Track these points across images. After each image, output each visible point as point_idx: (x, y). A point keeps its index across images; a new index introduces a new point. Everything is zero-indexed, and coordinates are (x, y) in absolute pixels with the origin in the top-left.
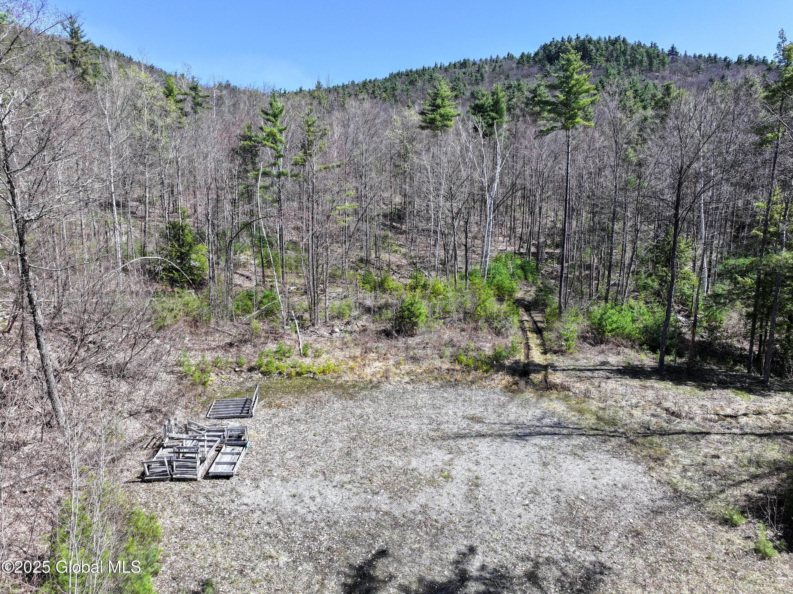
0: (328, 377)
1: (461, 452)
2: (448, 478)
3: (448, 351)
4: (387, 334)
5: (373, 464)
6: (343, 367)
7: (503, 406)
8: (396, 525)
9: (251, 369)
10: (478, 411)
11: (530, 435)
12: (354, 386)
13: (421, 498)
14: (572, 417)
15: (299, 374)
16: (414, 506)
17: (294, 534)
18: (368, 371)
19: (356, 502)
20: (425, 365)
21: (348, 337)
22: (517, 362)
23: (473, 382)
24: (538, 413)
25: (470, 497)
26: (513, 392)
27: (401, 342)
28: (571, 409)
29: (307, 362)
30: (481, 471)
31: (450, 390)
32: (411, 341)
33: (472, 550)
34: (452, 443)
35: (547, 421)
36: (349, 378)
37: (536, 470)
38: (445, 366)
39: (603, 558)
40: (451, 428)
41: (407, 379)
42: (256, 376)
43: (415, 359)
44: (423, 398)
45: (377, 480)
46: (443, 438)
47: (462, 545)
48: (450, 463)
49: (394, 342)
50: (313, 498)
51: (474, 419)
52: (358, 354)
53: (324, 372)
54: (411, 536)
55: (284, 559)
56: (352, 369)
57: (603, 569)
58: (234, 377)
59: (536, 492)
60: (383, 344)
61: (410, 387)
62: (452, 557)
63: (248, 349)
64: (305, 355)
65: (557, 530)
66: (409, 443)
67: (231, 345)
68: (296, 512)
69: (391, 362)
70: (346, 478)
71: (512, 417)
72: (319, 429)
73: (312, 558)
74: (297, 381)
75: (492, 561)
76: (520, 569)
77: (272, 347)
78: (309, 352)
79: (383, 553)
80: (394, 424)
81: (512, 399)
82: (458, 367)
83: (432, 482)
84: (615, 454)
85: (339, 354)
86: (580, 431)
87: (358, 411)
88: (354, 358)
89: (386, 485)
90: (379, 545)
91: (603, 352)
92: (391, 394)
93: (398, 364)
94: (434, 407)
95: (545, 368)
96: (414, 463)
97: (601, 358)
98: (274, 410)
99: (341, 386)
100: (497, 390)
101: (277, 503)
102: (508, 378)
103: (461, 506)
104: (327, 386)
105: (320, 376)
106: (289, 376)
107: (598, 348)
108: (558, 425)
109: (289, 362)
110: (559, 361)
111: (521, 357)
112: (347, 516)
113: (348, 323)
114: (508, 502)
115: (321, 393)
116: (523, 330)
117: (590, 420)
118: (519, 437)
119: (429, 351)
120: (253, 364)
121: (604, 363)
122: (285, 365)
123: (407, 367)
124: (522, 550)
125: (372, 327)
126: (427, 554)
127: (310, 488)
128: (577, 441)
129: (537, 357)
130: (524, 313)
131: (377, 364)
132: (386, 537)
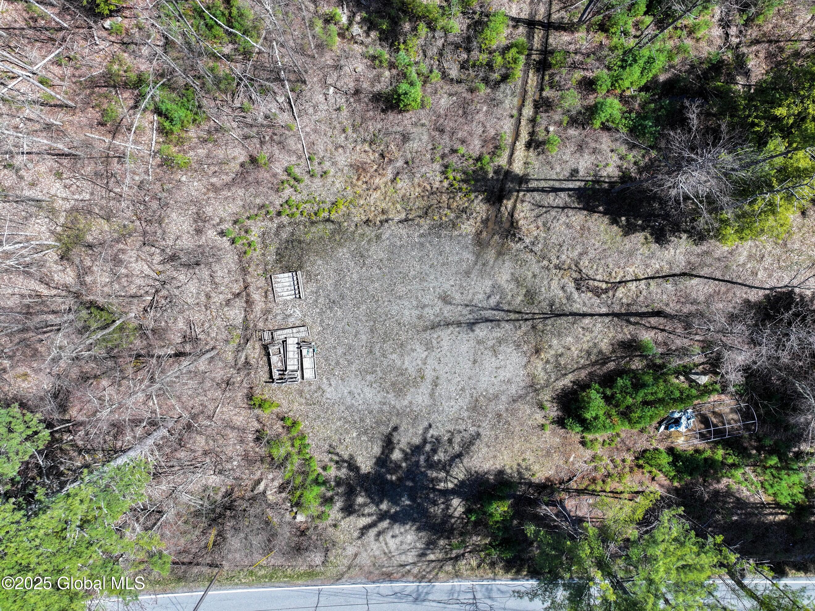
1: (432, 348)
2: (423, 377)
8: (398, 414)
9: (278, 214)
13: (409, 396)
14: (510, 291)
16: (406, 403)
17: (356, 418)
22: (498, 172)
25: (432, 394)
29: (317, 186)
30: (440, 371)
33: (430, 427)
37: (468, 368)
40: (429, 314)
46: (424, 329)
47: (426, 424)
48: (425, 361)
50: (359, 394)
51: (445, 299)
54: (404, 421)
60: (381, 127)
62: (420, 432)
64: (313, 173)
65: (466, 414)
66: (404, 337)
68: (353, 405)
72: (350, 316)
73: (366, 433)
75: (436, 432)
79: (395, 429)
89: (393, 385)
90: (392, 425)
95: (519, 183)
96: (406, 362)
97: (574, 163)
102: (484, 211)
103: (427, 401)
105: (333, 216)
111: (504, 159)
112: (376, 407)
114: (449, 397)
121: (572, 175)
123: (403, 185)
124: (450, 426)
126: (411, 430)
132: (395, 421)
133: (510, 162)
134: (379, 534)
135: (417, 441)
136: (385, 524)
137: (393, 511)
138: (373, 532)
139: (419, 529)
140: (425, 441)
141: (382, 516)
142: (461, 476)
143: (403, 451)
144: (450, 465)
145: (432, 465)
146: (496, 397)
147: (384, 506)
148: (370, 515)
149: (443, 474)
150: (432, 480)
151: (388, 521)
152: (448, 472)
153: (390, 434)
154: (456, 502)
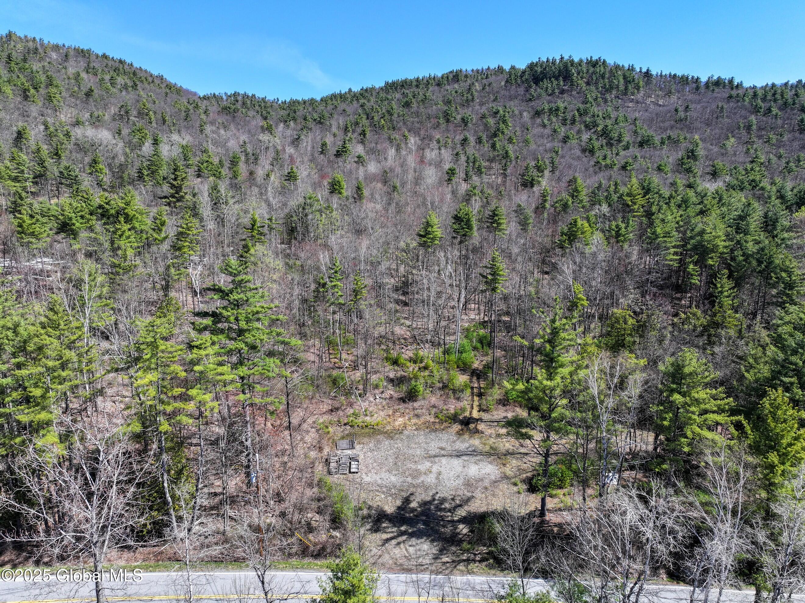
0: (379, 427)
1: (435, 463)
2: (430, 472)
3: (434, 411)
4: (403, 400)
5: (405, 467)
6: (385, 422)
7: (454, 442)
8: (414, 486)
9: (345, 424)
10: (443, 445)
11: (462, 455)
12: (392, 432)
13: (422, 479)
14: (480, 447)
15: (366, 426)
16: (420, 481)
17: (384, 489)
18: (397, 423)
19: (401, 480)
20: (422, 419)
21: (384, 403)
22: (465, 417)
23: (443, 430)
24: (467, 445)
25: (437, 478)
26: (460, 435)
27: (410, 405)
28: (482, 443)
29: (368, 419)
30: (442, 469)
31: (434, 434)
32: (416, 405)
33: (437, 493)
34: (432, 459)
35: (470, 449)
36: (388, 428)
37: (460, 469)
38: (432, 420)
39: (474, 495)
40: (432, 453)
41: (414, 428)
42: (348, 427)
43: (417, 416)
44: (422, 439)
45: (407, 473)
46: (430, 457)
47: (434, 491)
48: (431, 467)
49: (406, 405)
50: (387, 479)
51: (442, 449)
52: (390, 413)
53: (377, 425)
54: (419, 490)
55: (383, 496)
56: (389, 422)
57: (473, 497)
58: (339, 428)
59: (458, 476)
60: (402, 406)
61: (416, 433)
62: (431, 494)
63: (340, 413)
64: (366, 415)
65: (463, 487)
66: (417, 459)
67: (332, 411)
68: (383, 483)
69: (407, 418)
70: (397, 472)
71: (457, 448)
72: (383, 454)
73: (391, 496)
74: (367, 430)
75: (442, 495)
76: (450, 497)
77: (350, 411)
78: (368, 412)
79: (412, 494)
80: (410, 452)
81: (459, 438)
82: (437, 421)
83: (425, 474)
84: (490, 463)
85: (382, 413)
86: (481, 454)
87: (396, 446)
88: (389, 416)
89: (410, 475)
90: (410, 492)
91: (506, 411)
92: (408, 437)
93: (410, 419)
94: (426, 443)
95: (477, 420)
96: (419, 467)
97: (504, 414)
98: (362, 446)
99: (386, 433)
100: (453, 434)
101: (376, 481)
102: (460, 427)
103: (434, 481)
104: (380, 432)
105: (375, 427)
106: (363, 428)
107: (504, 408)
108: (474, 451)
109: (360, 420)
110: (485, 416)
111: (467, 414)
112: (398, 484)
113: (382, 392)
114: (449, 479)
115: (379, 437)
116: (472, 394)
117: (487, 448)
118: (458, 456)
119: (424, 411)
120: (345, 422)
121: (505, 418)
122: (359, 421)
123: (414, 421)
124: (452, 493)
125: (396, 395)
126: (424, 493)
127: (385, 476)
128: (479, 458)
129: (475, 414)
130: (476, 381)
131: (400, 419)
132: (412, 490)
133: (471, 412)
134: (399, 544)
135: (429, 498)
136: (404, 538)
137: (410, 531)
138: (394, 542)
139: (432, 541)
140: (434, 500)
141: (402, 534)
142: (464, 514)
143: (418, 502)
144: (455, 510)
145: (441, 510)
146: (482, 480)
147: (403, 528)
148: (392, 532)
149: (449, 514)
150: (441, 516)
151: (406, 536)
152: (453, 513)
153: (409, 497)
154: (461, 526)
